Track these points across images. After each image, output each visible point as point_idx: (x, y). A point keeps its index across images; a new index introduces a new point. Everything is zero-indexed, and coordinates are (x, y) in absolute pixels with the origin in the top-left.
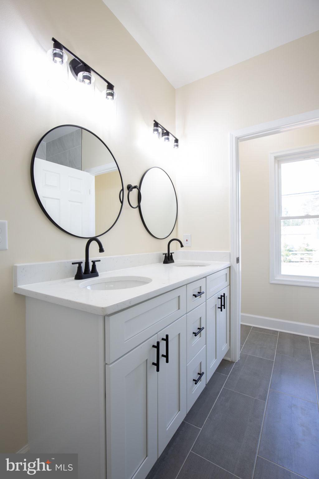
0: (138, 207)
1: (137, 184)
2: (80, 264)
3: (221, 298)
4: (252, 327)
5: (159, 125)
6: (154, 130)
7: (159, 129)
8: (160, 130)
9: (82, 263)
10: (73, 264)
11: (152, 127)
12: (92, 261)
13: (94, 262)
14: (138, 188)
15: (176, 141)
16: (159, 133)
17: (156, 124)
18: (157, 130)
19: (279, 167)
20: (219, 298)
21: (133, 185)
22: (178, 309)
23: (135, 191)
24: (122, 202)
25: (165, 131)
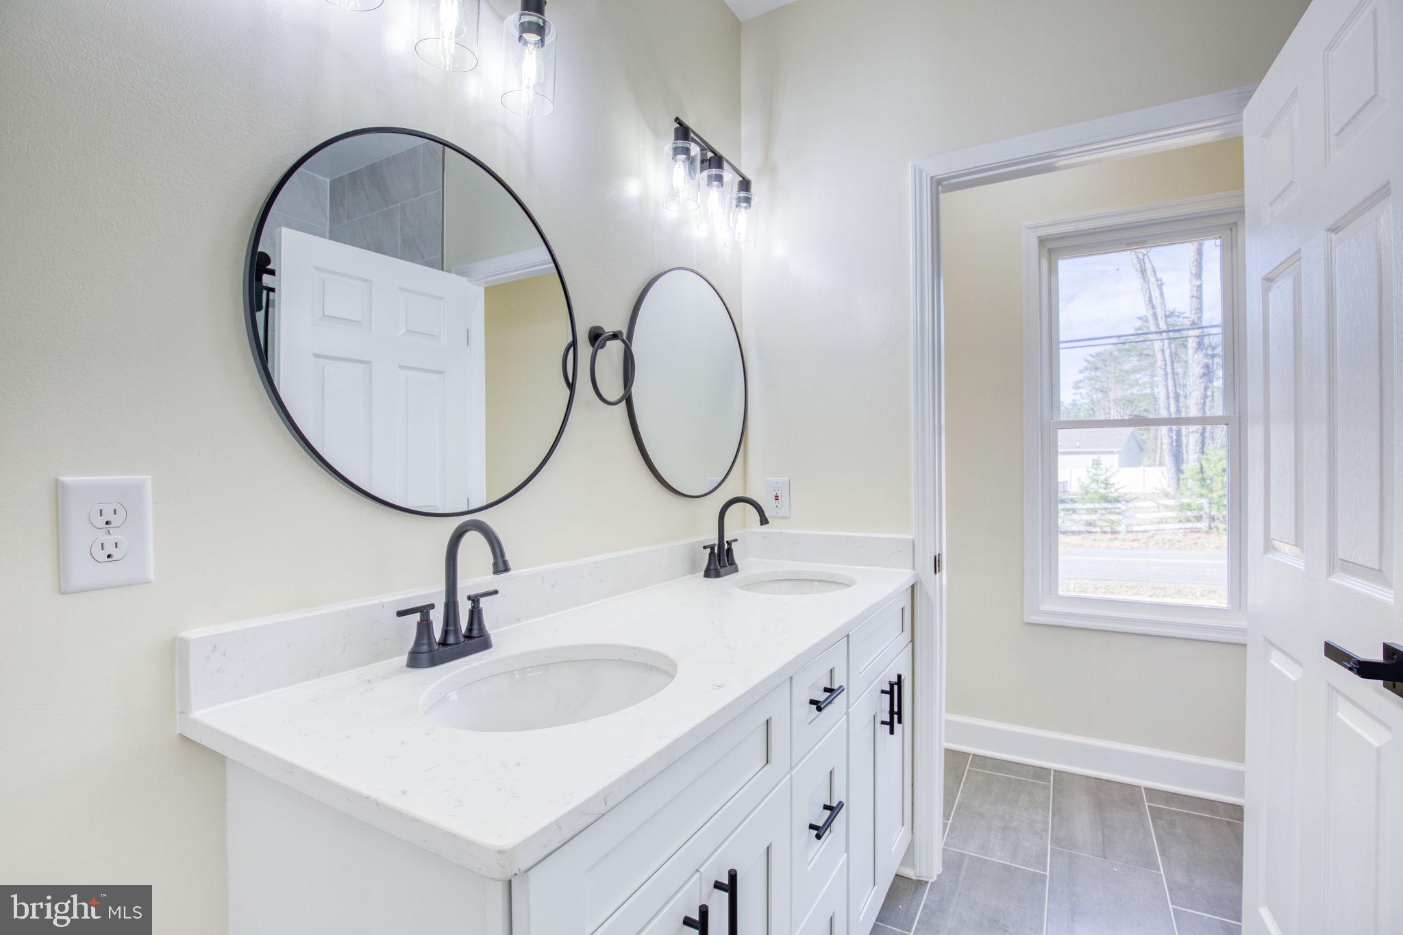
0: (624, 401)
1: (621, 326)
2: (424, 611)
3: (891, 693)
4: (969, 754)
5: (692, 135)
6: (676, 151)
7: (691, 148)
8: (695, 150)
9: (432, 606)
10: (400, 614)
11: (669, 143)
12: (469, 598)
13: (475, 600)
14: (624, 338)
15: (745, 185)
16: (691, 161)
17: (683, 132)
18: (686, 151)
19: (1053, 270)
20: (883, 692)
21: (609, 329)
22: (765, 761)
23: (614, 349)
24: (571, 386)
25: (710, 155)
